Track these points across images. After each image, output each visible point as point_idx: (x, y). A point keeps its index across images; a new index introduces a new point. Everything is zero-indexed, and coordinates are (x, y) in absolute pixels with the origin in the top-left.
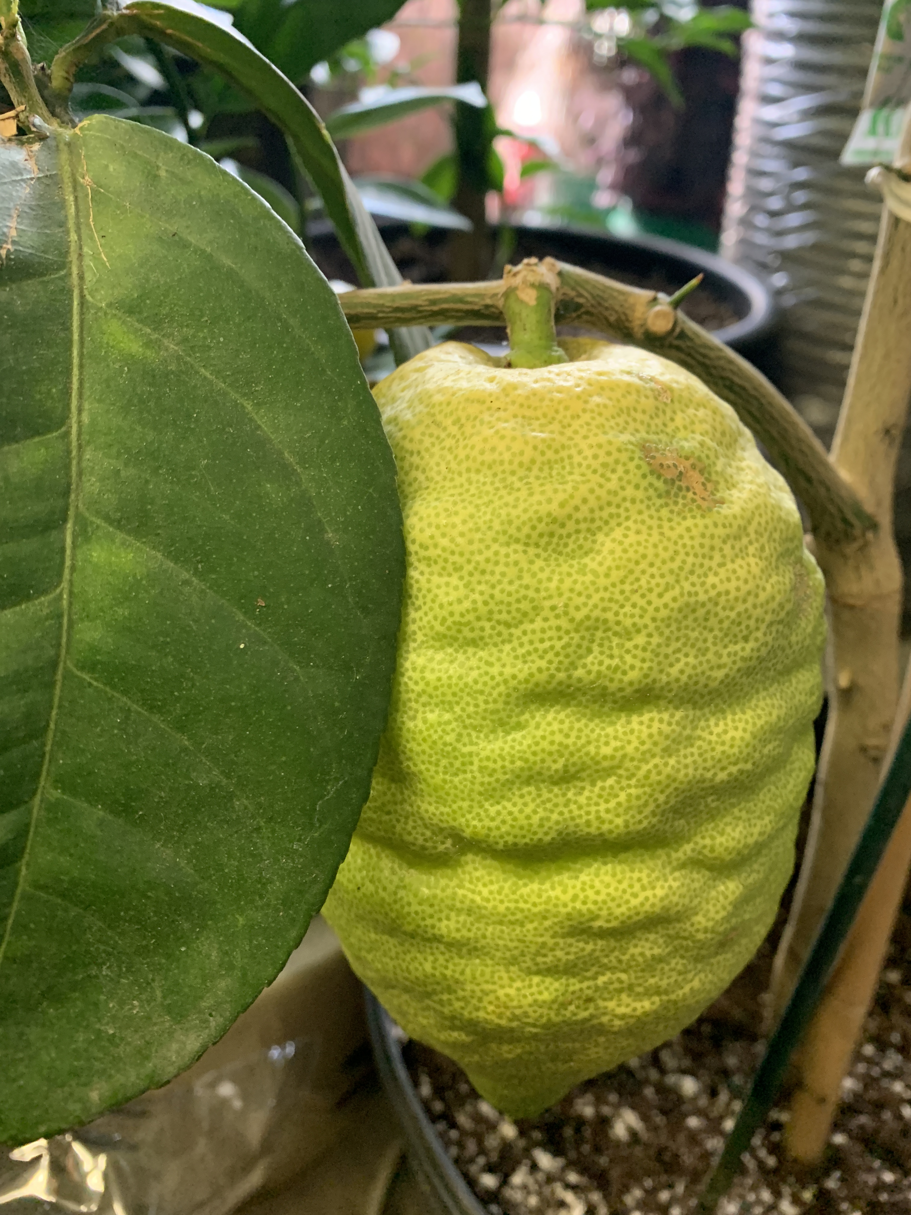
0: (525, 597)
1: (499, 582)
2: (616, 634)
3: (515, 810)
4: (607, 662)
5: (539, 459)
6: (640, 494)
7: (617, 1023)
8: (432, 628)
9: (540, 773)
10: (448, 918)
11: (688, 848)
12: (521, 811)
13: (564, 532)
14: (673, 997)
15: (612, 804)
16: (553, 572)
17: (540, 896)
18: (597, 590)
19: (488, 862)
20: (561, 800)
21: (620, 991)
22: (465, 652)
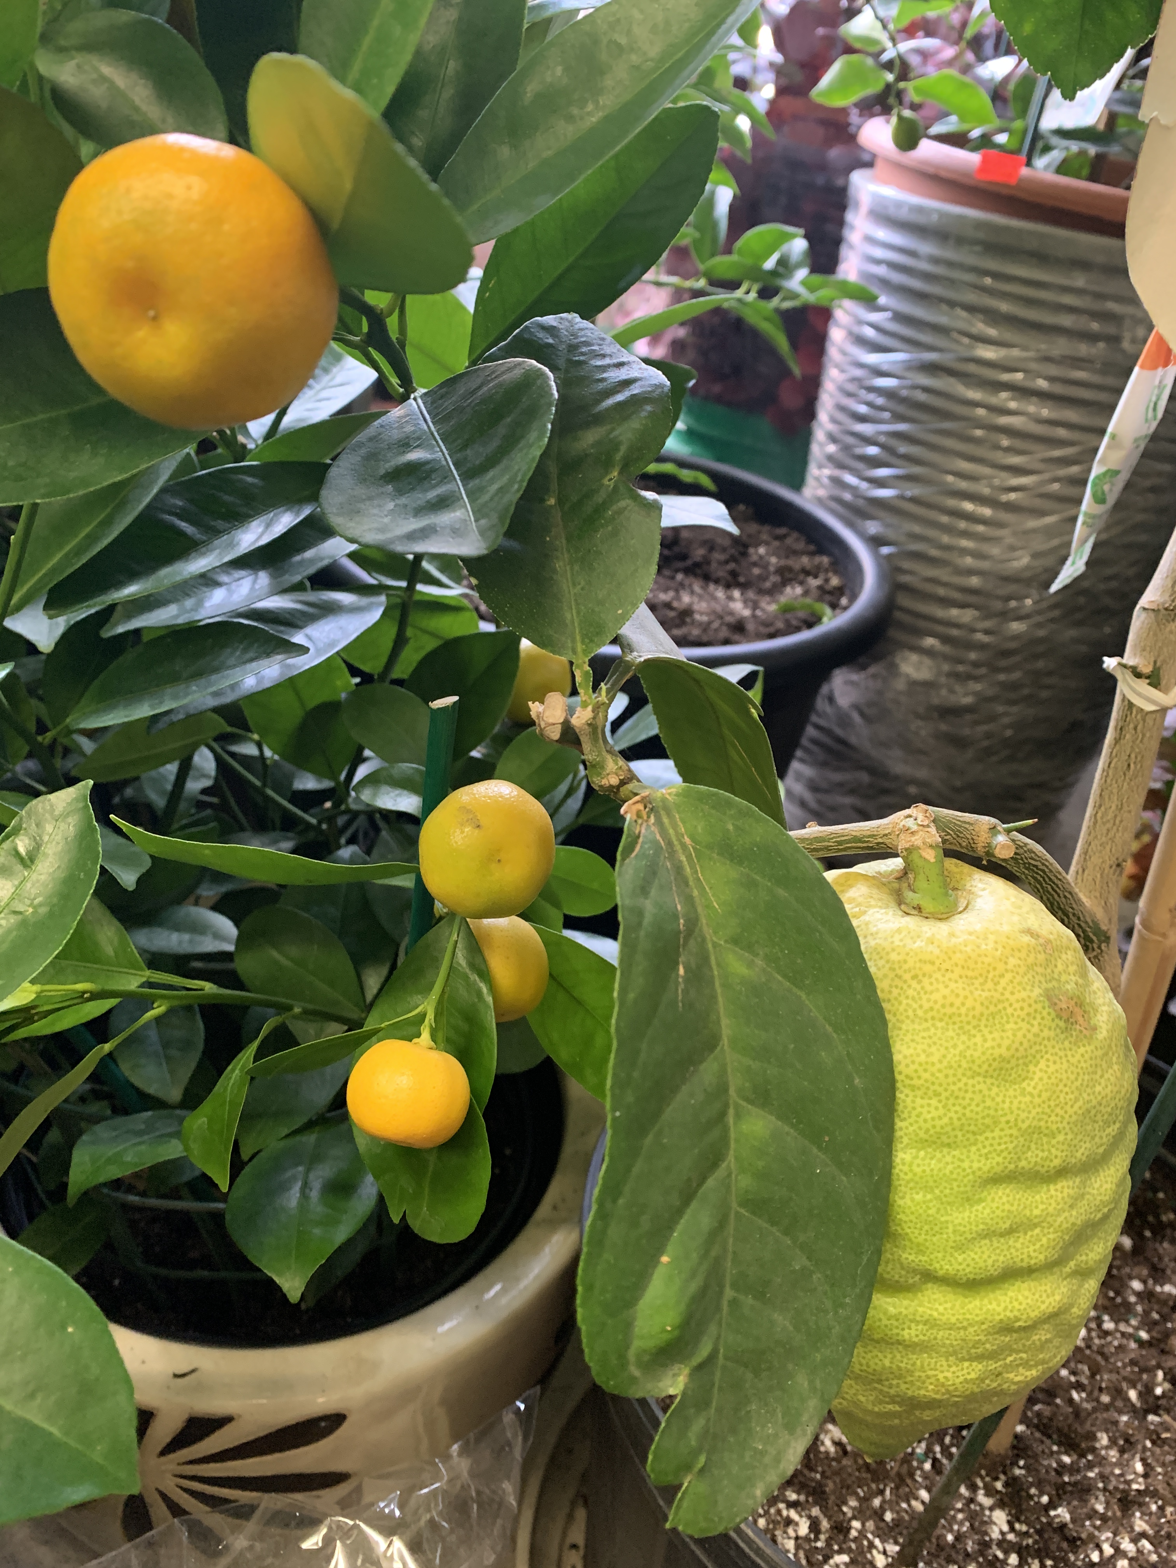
0: (988, 1115)
1: (969, 1105)
2: (1045, 1135)
3: (976, 1257)
4: (1041, 1154)
5: (986, 1012)
6: (1052, 1034)
7: (1013, 1387)
8: (917, 1135)
9: (994, 1232)
10: (910, 1328)
11: (1072, 1264)
12: (980, 1258)
13: (1009, 1066)
14: (1051, 1365)
15: (1038, 1246)
16: (1005, 1096)
17: (981, 1309)
18: (1034, 1107)
19: (943, 1288)
20: (1005, 1247)
21: (1018, 1366)
22: (941, 1152)
